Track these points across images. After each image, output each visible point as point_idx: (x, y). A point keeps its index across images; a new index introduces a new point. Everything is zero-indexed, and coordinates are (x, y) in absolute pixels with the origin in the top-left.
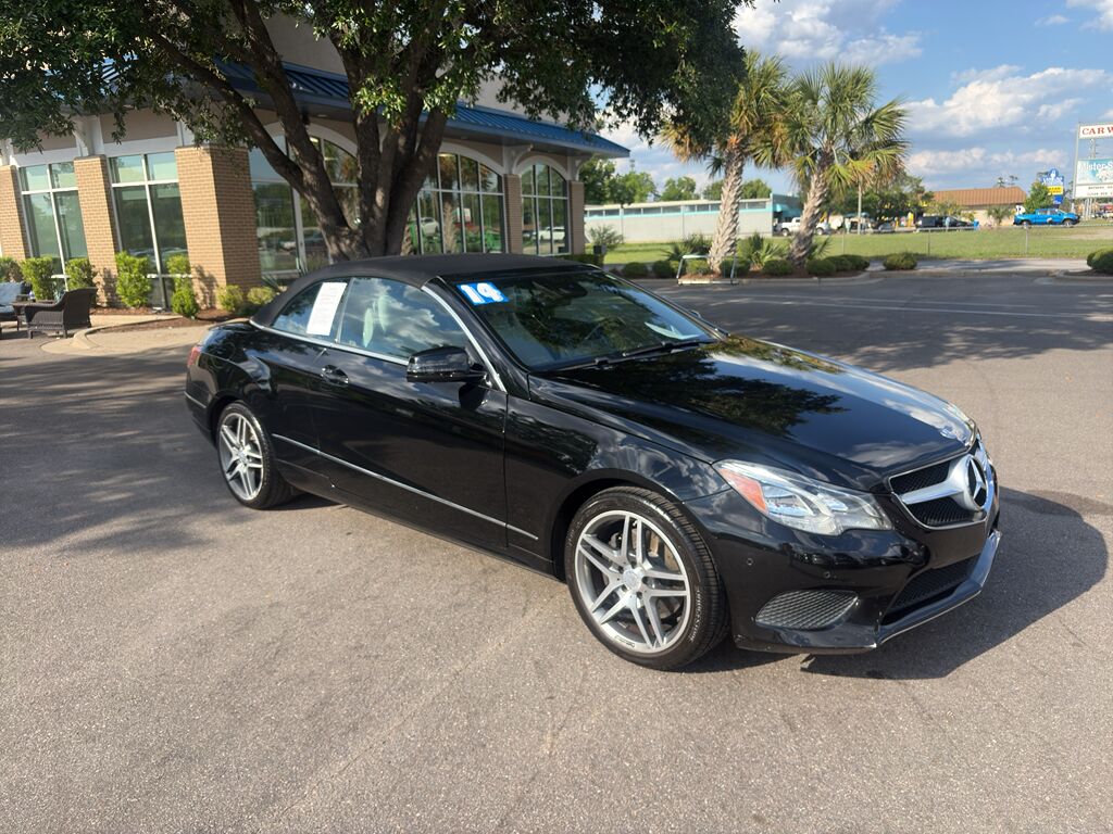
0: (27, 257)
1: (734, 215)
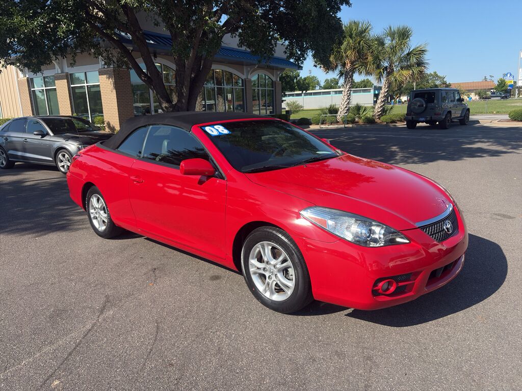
1: (349, 96)
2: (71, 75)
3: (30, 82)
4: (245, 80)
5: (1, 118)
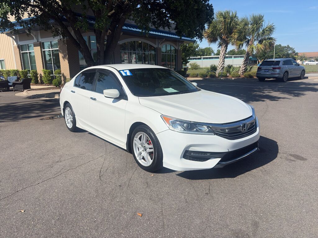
1: (223, 59)
2: (43, 43)
3: (20, 48)
4: (157, 48)
5: (5, 70)
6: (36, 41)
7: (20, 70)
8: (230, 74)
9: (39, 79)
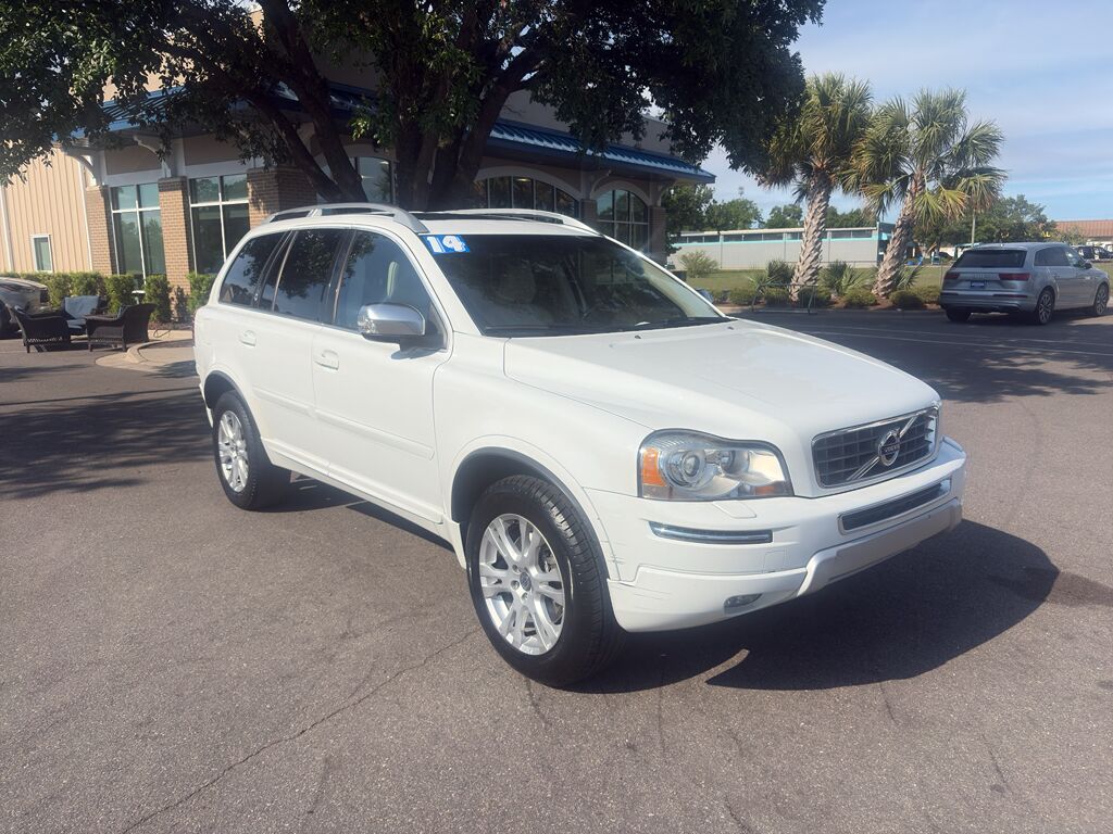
0: (114, 272)
1: (817, 243)
2: (193, 181)
3: (111, 196)
4: (583, 203)
5: (50, 272)
6: (169, 175)
7: (107, 272)
8: (840, 294)
9: (173, 307)
